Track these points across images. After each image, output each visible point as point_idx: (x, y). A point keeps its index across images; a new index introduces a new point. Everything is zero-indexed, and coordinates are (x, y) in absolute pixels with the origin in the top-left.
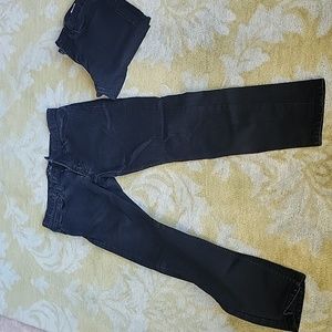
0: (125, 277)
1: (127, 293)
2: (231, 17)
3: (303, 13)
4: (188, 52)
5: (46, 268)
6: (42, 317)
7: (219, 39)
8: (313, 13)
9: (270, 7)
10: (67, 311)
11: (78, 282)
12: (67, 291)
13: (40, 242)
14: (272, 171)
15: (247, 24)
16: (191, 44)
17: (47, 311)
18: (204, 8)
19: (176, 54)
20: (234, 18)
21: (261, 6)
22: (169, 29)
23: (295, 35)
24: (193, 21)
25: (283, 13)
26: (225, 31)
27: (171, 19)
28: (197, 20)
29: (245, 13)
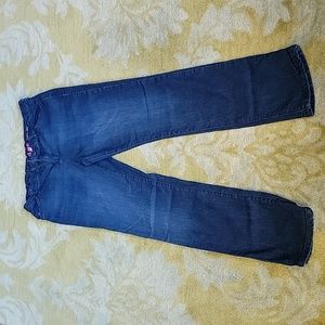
0: (88, 271)
2: (184, 16)
3: (250, 12)
4: (144, 50)
5: (10, 265)
6: (7, 313)
7: (173, 37)
8: (259, 12)
9: (220, 6)
10: (32, 306)
11: (42, 278)
13: (4, 240)
15: (198, 23)
16: (146, 43)
17: (12, 307)
19: (132, 52)
20: (186, 17)
21: (211, 5)
23: (243, 34)
24: (147, 19)
26: (178, 29)
27: (126, 17)
28: (151, 18)
29: (197, 12)
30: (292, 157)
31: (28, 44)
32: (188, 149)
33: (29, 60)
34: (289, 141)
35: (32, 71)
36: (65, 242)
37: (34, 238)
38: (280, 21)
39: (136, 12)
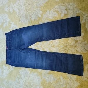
12: (4, 83)
18: (35, 10)
25: (53, 12)
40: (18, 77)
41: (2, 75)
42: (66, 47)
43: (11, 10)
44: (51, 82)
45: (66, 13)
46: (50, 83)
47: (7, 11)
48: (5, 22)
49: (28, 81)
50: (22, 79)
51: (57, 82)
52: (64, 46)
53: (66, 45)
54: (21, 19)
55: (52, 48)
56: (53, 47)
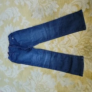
1: (30, 84)
2: (58, 6)
3: (77, 6)
4: (46, 16)
5: (8, 76)
6: (7, 90)
7: (54, 12)
8: (80, 6)
9: (68, 4)
10: (14, 88)
11: (16, 80)
12: (14, 83)
13: (6, 69)
14: (69, 51)
16: (47, 14)
17: (9, 88)
19: (42, 17)
21: (66, 3)
22: (41, 9)
25: (72, 6)
26: (56, 10)
27: (41, 6)
28: (48, 7)
29: (62, 5)
30: (89, 49)
31: (13, 13)
32: (58, 46)
33: (13, 18)
34: (88, 44)
35: (14, 21)
36: (23, 70)
37: (14, 69)
38: (86, 9)
39: (44, 5)
40: (30, 78)
41: (12, 75)
42: (86, 47)
43: (23, 3)
44: (67, 86)
45: (88, 7)
46: (65, 87)
47: (17, 4)
48: (15, 16)
49: (40, 83)
50: (34, 81)
51: (75, 87)
52: (83, 47)
53: (86, 45)
54: (33, 14)
55: (69, 48)
56: (71, 47)
